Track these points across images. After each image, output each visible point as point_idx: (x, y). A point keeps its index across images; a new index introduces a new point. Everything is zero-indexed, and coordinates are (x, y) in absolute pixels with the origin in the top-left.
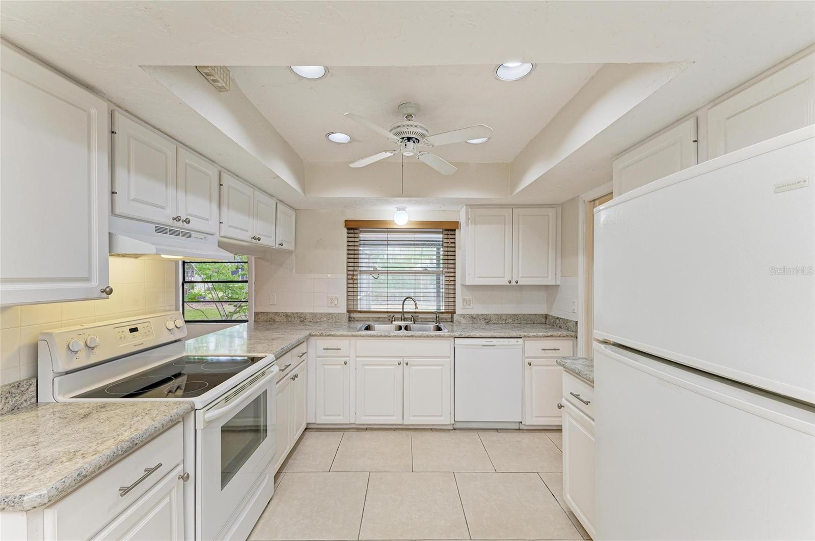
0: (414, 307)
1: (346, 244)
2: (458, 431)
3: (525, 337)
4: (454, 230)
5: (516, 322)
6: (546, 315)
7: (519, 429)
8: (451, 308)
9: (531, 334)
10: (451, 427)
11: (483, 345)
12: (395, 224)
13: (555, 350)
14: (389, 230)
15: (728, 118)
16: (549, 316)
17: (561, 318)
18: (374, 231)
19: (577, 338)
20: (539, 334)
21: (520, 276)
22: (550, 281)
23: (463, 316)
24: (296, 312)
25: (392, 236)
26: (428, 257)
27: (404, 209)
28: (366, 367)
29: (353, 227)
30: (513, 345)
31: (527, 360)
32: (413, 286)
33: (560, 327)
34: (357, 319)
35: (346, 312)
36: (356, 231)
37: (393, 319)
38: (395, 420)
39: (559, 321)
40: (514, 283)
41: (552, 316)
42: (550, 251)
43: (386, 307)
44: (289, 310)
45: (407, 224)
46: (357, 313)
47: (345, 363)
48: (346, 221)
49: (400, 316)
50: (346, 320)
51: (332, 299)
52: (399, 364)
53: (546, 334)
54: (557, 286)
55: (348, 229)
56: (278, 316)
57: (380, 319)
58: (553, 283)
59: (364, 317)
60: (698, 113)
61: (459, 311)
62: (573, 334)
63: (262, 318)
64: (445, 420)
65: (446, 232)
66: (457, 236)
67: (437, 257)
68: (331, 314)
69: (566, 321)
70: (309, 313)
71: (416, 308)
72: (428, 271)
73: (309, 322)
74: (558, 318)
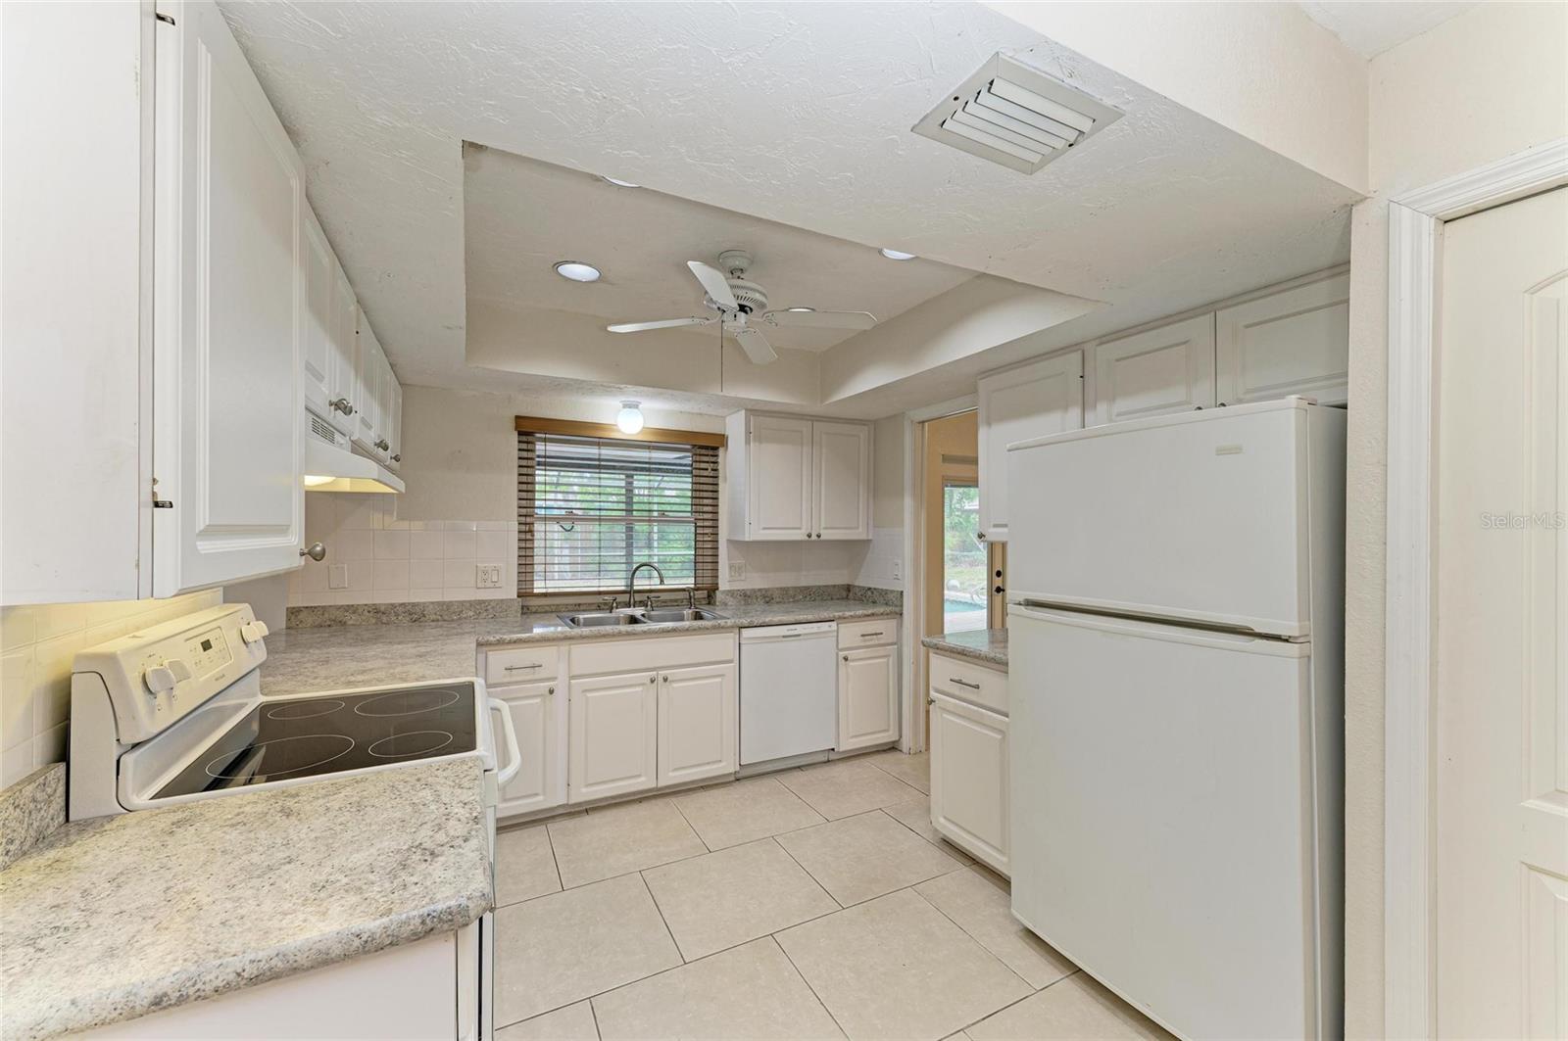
0: (658, 581)
1: (516, 463)
2: (743, 782)
3: (840, 618)
4: (716, 448)
5: (808, 598)
6: (849, 585)
7: (829, 761)
8: (708, 581)
9: (848, 614)
10: (732, 778)
11: (784, 637)
12: (619, 431)
13: (876, 634)
14: (601, 440)
15: (1117, 360)
16: (854, 586)
17: (875, 589)
18: (569, 440)
19: (901, 614)
20: (857, 613)
21: (823, 525)
22: (859, 534)
23: (731, 593)
24: (401, 602)
25: (607, 452)
26: (676, 490)
27: (636, 406)
28: (589, 695)
29: (528, 429)
30: (824, 632)
31: (842, 654)
32: (597, 544)
33: (874, 602)
34: (534, 609)
35: (516, 596)
36: (530, 438)
37: (615, 605)
38: (644, 782)
39: (872, 593)
40: (814, 537)
41: (859, 587)
42: (861, 487)
43: (596, 583)
44: (382, 598)
45: (641, 432)
46: (534, 598)
47: (551, 692)
48: (517, 417)
49: (625, 598)
50: (517, 612)
51: (485, 573)
52: (652, 681)
53: (865, 612)
54: (869, 541)
55: (520, 434)
56: (354, 613)
57: (582, 608)
58: (864, 537)
59: (549, 606)
60: (1087, 347)
61: (724, 584)
62: (897, 609)
63: (309, 619)
64: (729, 766)
65: (698, 451)
66: (720, 460)
67: (627, 490)
68: (484, 601)
69: (884, 593)
70: (432, 603)
71: (662, 582)
72: (668, 516)
73: (433, 621)
74: (869, 589)
